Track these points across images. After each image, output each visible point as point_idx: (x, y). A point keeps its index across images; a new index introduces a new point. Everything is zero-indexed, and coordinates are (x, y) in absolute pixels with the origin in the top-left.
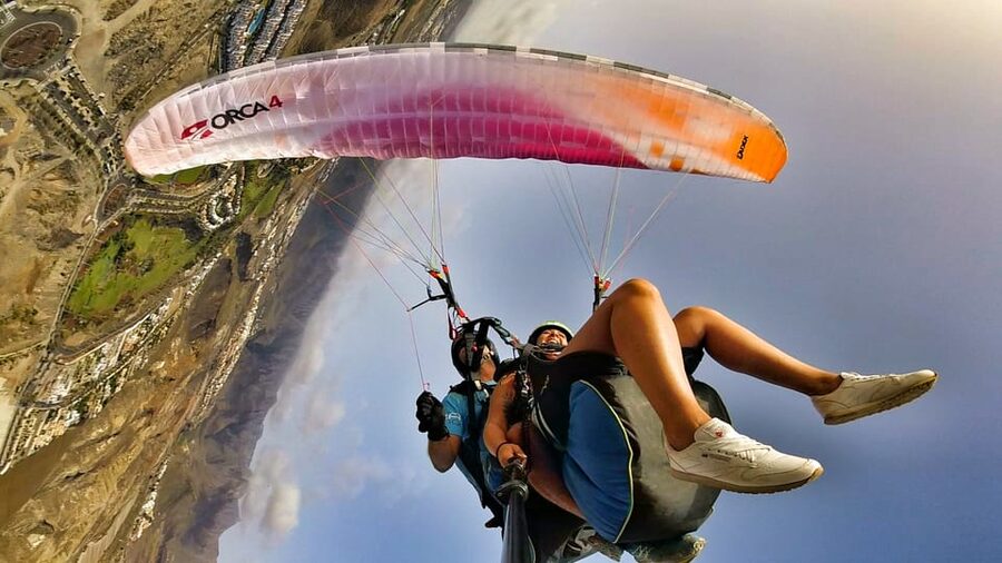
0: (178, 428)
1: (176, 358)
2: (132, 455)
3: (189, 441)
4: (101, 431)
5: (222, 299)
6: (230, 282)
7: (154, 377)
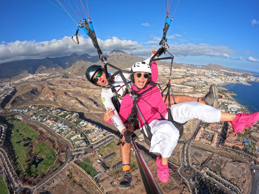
0: (65, 79)
1: (47, 96)
2: (80, 89)
3: (68, 73)
4: (79, 105)
5: (23, 95)
6: (18, 97)
7: (55, 98)
